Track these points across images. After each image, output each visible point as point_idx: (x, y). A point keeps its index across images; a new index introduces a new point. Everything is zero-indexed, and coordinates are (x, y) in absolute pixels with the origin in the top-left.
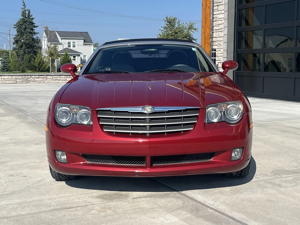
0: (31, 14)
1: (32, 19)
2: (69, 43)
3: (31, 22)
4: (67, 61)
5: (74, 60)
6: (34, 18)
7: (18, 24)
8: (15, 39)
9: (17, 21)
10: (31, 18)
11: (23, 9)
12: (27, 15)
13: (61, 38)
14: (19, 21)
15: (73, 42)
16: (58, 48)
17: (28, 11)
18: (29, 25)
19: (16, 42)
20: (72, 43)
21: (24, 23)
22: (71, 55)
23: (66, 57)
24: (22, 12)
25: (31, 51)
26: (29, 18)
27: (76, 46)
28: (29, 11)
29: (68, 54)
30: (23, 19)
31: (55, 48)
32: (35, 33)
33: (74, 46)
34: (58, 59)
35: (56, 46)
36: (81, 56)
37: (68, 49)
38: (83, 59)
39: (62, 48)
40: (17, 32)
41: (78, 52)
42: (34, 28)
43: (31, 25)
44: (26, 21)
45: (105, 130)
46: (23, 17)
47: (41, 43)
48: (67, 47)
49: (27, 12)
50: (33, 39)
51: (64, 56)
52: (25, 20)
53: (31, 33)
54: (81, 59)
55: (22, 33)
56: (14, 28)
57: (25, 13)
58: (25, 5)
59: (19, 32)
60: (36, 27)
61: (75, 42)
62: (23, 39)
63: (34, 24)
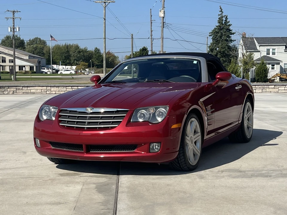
0: (228, 20)
1: (230, 25)
2: (268, 50)
3: (228, 29)
4: (263, 71)
5: (273, 68)
6: (231, 25)
7: (213, 32)
8: (210, 48)
9: (213, 29)
10: (228, 24)
11: (220, 15)
12: (224, 21)
13: (259, 45)
14: (215, 28)
15: (273, 49)
16: (253, 56)
17: (225, 17)
18: (225, 32)
19: (211, 51)
20: (271, 50)
21: (220, 30)
22: (269, 64)
23: (262, 65)
24: (219, 19)
25: (226, 60)
26: (226, 25)
27: (276, 53)
28: (227, 17)
29: (264, 63)
30: (220, 26)
31: (250, 56)
32: (231, 41)
33: (274, 54)
34: (253, 68)
35: (251, 54)
36: (280, 64)
37: (267, 57)
38: (283, 68)
39: (260, 55)
40: (212, 40)
41: (277, 60)
42: (231, 36)
43: (228, 32)
44: (223, 28)
45: (60, 124)
46: (219, 24)
47: (238, 51)
48: (266, 55)
49: (223, 18)
50: (229, 48)
51: (260, 65)
52: (221, 27)
53: (227, 40)
54: (281, 67)
55: (217, 41)
56: (210, 36)
57: (221, 19)
58: (222, 11)
59: (215, 40)
60: (233, 34)
61: (274, 49)
62: (218, 48)
63: (231, 30)
